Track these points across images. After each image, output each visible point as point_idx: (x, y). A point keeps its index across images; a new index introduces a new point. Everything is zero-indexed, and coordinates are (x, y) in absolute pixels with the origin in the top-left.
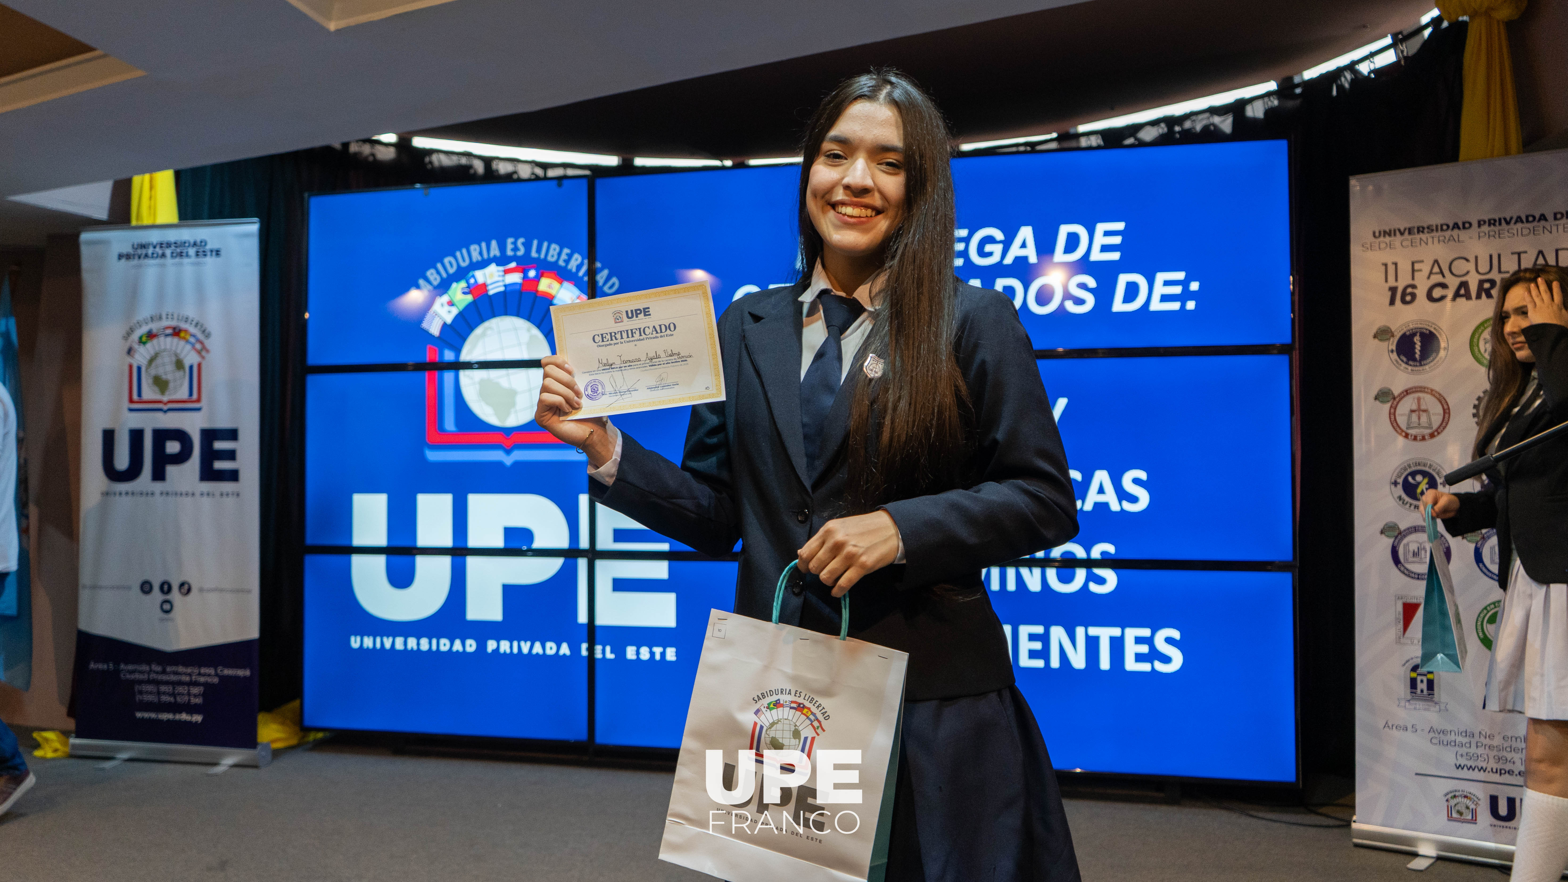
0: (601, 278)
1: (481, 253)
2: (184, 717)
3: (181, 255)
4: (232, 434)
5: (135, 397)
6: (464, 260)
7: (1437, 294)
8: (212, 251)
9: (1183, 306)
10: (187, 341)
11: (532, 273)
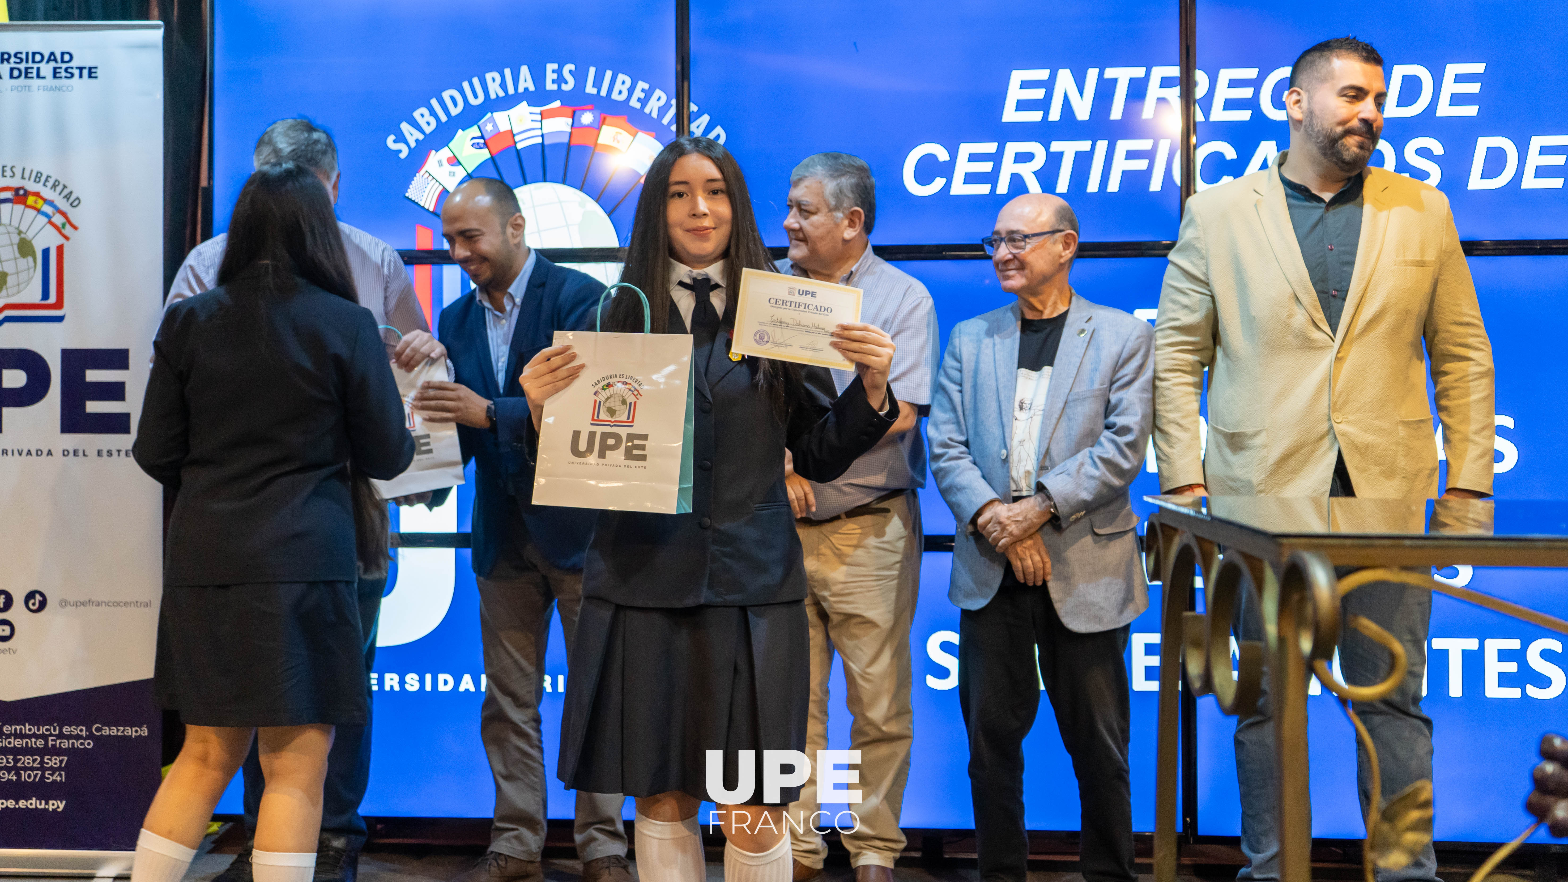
0: (698, 127)
1: (503, 85)
2: (33, 803)
3: (27, 74)
4: (117, 359)
6: (476, 96)
8: (81, 69)
10: (39, 211)
11: (587, 118)
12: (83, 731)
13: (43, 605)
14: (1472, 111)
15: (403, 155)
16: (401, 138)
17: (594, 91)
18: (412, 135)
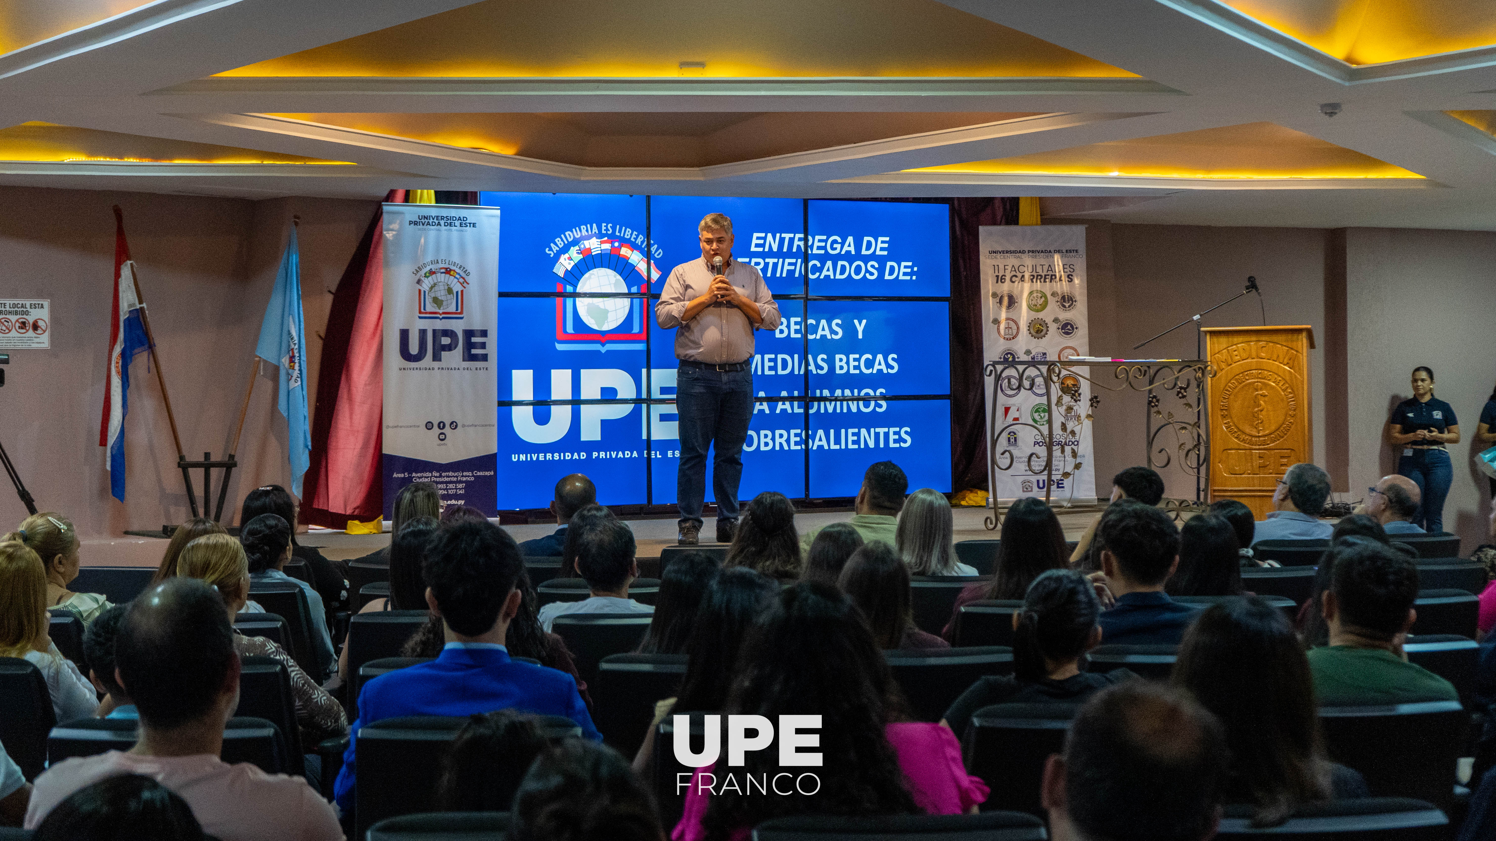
0: (653, 249)
1: (587, 231)
3: (450, 225)
4: (484, 333)
5: (422, 310)
6: (577, 234)
7: (1014, 279)
8: (470, 223)
9: (911, 278)
10: (455, 277)
11: (616, 244)
12: (470, 474)
13: (456, 426)
14: (885, 253)
15: (552, 256)
16: (551, 249)
17: (619, 234)
18: (555, 249)
